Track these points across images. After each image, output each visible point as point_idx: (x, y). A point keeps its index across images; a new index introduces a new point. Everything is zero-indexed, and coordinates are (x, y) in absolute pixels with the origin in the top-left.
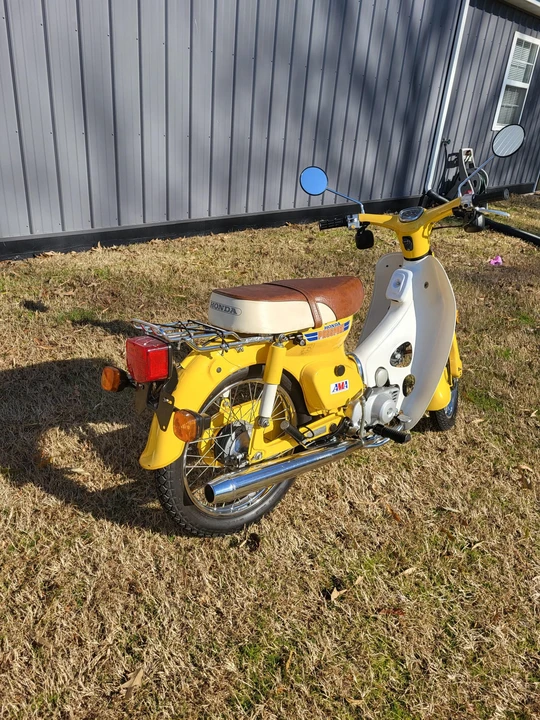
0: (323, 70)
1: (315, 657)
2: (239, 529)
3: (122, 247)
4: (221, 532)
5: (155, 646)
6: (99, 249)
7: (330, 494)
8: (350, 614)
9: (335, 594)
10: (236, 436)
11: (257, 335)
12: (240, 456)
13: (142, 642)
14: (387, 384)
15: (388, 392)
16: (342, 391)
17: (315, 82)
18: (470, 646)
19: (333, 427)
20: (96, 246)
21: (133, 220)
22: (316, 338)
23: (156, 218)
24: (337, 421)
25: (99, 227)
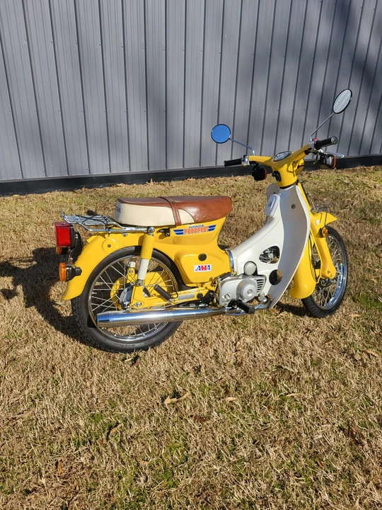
0: (327, 60)
1: (134, 432)
2: (130, 351)
3: (167, 183)
4: (116, 350)
5: (46, 402)
6: (152, 183)
7: (204, 342)
8: (171, 414)
9: (168, 401)
10: (128, 290)
11: (135, 226)
12: (127, 303)
13: (40, 397)
14: (255, 274)
15: (253, 279)
16: (204, 271)
17: (320, 70)
18: (244, 453)
19: (199, 296)
20: (149, 182)
21: (175, 166)
22: (182, 233)
23: (191, 164)
24: (204, 293)
25: (152, 170)
